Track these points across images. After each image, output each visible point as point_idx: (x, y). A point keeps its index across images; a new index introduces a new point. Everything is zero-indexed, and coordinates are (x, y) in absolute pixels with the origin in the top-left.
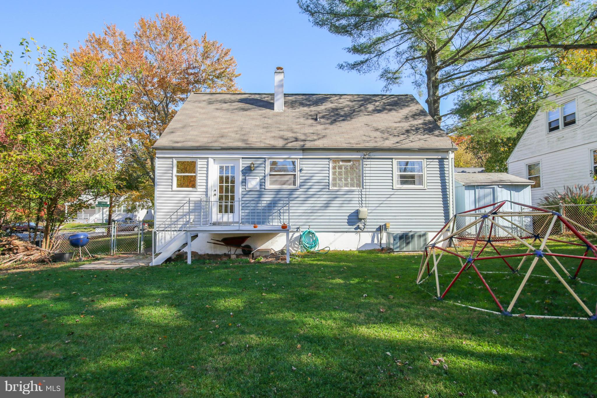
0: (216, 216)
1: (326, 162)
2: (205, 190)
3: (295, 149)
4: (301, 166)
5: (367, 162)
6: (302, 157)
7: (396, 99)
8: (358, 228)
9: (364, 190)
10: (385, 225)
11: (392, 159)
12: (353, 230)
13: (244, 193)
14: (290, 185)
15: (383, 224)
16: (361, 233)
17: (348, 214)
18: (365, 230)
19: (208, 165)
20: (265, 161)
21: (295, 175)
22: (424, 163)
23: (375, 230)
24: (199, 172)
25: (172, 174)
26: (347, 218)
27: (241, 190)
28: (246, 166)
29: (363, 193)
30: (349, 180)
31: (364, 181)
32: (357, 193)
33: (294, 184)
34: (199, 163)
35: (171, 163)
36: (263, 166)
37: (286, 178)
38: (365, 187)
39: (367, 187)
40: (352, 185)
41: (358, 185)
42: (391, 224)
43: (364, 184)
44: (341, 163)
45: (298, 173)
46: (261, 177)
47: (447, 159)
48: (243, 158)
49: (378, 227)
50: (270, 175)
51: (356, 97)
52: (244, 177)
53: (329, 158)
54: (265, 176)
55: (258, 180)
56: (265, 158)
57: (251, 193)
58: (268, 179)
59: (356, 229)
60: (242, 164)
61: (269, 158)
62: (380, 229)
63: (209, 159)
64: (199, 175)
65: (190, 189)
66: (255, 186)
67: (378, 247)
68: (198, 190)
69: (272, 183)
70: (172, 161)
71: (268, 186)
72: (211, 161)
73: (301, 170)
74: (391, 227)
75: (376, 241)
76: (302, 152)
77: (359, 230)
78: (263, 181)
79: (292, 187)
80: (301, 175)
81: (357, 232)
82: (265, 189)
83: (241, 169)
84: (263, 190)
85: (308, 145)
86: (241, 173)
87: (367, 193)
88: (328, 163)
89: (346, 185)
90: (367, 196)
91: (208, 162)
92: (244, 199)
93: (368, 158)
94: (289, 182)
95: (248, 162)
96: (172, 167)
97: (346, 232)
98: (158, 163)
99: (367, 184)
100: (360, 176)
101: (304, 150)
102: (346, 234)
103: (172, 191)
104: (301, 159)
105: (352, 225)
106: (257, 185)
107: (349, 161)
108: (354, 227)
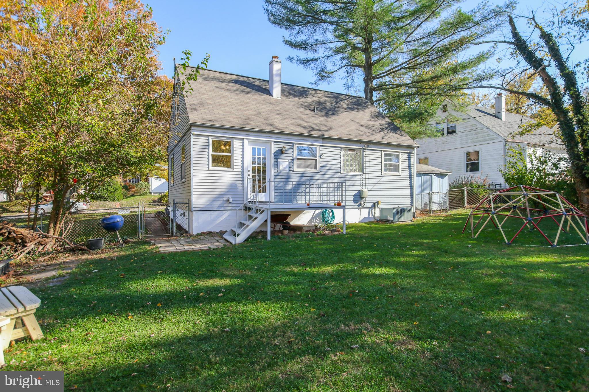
0: (250, 195)
1: (338, 150)
2: (241, 170)
3: (318, 138)
4: (321, 152)
5: (366, 152)
6: (321, 144)
7: (356, 100)
8: (360, 205)
9: (364, 175)
10: (377, 202)
11: (381, 151)
12: (357, 207)
13: (276, 174)
14: (311, 168)
15: (375, 202)
16: (362, 210)
17: (354, 194)
18: (365, 206)
19: (243, 146)
20: (293, 146)
21: (316, 160)
22: (400, 154)
23: (370, 206)
24: (235, 152)
25: (208, 152)
26: (353, 197)
27: (273, 171)
28: (277, 149)
29: (364, 177)
30: (354, 166)
31: (364, 167)
32: (359, 177)
33: (316, 168)
34: (235, 143)
35: (207, 141)
36: (292, 150)
37: (309, 162)
38: (365, 172)
39: (367, 172)
40: (356, 171)
41: (360, 171)
42: (382, 201)
43: (364, 170)
44: (348, 152)
45: (318, 159)
46: (290, 161)
47: (413, 153)
48: (275, 142)
49: (372, 204)
50: (298, 159)
51: (327, 93)
52: (276, 160)
53: (341, 147)
54: (293, 160)
55: (287, 163)
56: (293, 143)
57: (281, 174)
58: (295, 161)
59: (358, 206)
60: (275, 148)
61: (296, 144)
62: (374, 206)
63: (245, 140)
64: (235, 155)
65: (226, 169)
66: (285, 168)
67: (373, 220)
68: (235, 170)
69: (299, 166)
70: (208, 140)
71: (296, 169)
72: (246, 142)
73: (320, 156)
74: (381, 204)
75: (371, 216)
76: (322, 140)
77: (360, 207)
78: (292, 164)
79: (313, 170)
80: (321, 160)
81: (358, 208)
82: (293, 171)
83: (273, 152)
84: (291, 172)
85: (327, 134)
86: (273, 155)
87: (367, 177)
88: (340, 151)
89: (351, 170)
90: (367, 180)
91: (243, 143)
92: (276, 180)
93: (367, 149)
94: (311, 166)
95: (280, 146)
96: (209, 146)
97: (352, 208)
98: (194, 140)
99: (367, 170)
100: (361, 163)
101: (324, 139)
102: (351, 210)
103: (209, 170)
104: (320, 146)
105: (356, 203)
106: (287, 167)
107: (353, 150)
108: (358, 204)
